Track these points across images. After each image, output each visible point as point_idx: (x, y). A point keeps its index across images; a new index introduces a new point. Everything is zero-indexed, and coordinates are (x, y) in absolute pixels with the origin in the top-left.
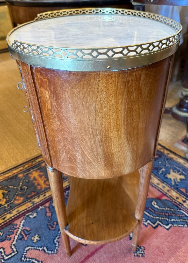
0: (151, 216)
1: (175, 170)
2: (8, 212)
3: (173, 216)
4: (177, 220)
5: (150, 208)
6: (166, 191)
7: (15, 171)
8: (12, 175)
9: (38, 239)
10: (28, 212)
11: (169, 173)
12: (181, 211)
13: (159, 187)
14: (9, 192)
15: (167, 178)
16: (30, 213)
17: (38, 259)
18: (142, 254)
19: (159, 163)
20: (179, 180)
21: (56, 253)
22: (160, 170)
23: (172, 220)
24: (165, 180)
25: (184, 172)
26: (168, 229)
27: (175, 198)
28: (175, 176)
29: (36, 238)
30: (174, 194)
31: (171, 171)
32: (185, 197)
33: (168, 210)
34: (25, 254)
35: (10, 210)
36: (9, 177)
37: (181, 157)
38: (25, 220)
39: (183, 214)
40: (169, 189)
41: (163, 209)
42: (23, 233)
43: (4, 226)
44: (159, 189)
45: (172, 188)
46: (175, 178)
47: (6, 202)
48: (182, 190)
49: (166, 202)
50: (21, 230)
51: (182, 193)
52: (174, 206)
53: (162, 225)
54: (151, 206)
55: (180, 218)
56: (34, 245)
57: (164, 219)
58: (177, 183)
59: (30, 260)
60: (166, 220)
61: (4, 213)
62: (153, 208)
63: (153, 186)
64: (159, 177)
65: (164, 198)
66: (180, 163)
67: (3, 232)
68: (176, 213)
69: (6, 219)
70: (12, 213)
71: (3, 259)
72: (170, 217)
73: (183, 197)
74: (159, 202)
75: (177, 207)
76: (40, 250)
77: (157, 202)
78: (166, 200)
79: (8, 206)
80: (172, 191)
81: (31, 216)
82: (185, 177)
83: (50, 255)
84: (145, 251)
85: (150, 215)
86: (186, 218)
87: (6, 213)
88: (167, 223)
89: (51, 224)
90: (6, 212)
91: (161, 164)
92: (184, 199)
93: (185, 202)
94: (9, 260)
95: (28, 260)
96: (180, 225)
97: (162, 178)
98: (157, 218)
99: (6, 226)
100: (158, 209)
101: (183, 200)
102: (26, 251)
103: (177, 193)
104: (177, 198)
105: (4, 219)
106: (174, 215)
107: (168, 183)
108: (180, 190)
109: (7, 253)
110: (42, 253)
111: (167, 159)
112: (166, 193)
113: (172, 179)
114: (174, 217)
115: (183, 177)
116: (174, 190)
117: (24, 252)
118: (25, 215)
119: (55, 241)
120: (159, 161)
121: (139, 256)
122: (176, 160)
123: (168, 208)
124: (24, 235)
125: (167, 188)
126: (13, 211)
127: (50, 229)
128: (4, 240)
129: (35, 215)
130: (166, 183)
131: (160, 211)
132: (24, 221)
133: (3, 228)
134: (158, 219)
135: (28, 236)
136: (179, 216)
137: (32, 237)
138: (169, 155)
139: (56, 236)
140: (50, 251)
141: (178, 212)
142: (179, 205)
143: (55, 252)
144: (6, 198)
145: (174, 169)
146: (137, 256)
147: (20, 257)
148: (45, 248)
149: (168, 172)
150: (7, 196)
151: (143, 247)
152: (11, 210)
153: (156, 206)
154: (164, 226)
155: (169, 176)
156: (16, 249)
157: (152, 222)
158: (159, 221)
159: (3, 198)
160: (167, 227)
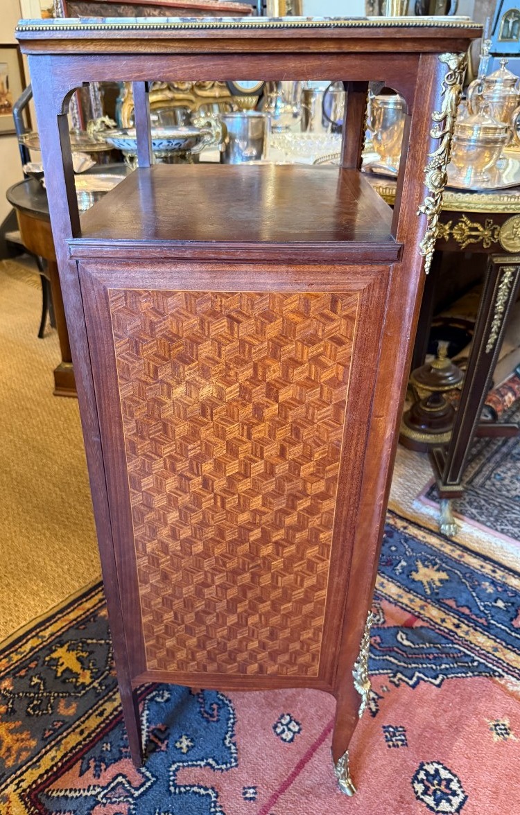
0: (402, 664)
1: (426, 563)
2: (106, 698)
3: (442, 658)
4: (452, 665)
5: (396, 649)
6: (418, 609)
7: (88, 605)
8: (84, 613)
9: (190, 744)
10: (148, 691)
11: (417, 571)
12: (456, 646)
13: (402, 603)
14: (91, 653)
15: (413, 581)
16: (154, 693)
17: (201, 783)
18: (402, 740)
19: (391, 551)
20: (438, 584)
21: (237, 766)
22: (397, 565)
23: (443, 666)
24: (412, 586)
25: (444, 565)
26: (439, 686)
27: (439, 621)
28: (429, 576)
29: (185, 743)
30: (434, 613)
31: (420, 564)
32: (457, 617)
33: (430, 647)
34: (172, 778)
35: (107, 694)
36: (79, 619)
37: (431, 532)
38: (148, 709)
39: (460, 651)
40: (422, 603)
41: (421, 646)
42: (152, 737)
43: (107, 730)
44: (404, 606)
45: (429, 601)
46: (429, 580)
47: (91, 677)
48: (447, 602)
49: (423, 631)
50: (147, 732)
51: (450, 608)
52: (440, 637)
53: (426, 679)
54: (397, 645)
55: (455, 660)
56: (185, 757)
57: (427, 667)
58: (436, 591)
59: (188, 788)
60: (432, 668)
61: (98, 702)
62: (401, 647)
63: (390, 602)
64: (398, 581)
65: (419, 623)
66: (433, 546)
67: (111, 743)
68: (446, 650)
69: (106, 714)
70: (115, 700)
71: (132, 796)
72: (439, 663)
73: (454, 617)
74: (409, 632)
75: (446, 638)
76: (201, 767)
77: (407, 634)
78: (422, 627)
79: (100, 684)
80: (430, 606)
81: (159, 700)
82: (448, 575)
83: (225, 772)
84: (406, 733)
85: (400, 661)
86: (466, 659)
87: (101, 702)
88: (434, 674)
89: (207, 709)
90: (100, 700)
91: (396, 551)
92: (456, 621)
93: (458, 626)
94: (145, 797)
95: (183, 790)
96: (460, 675)
97: (404, 582)
98: (414, 665)
99: (112, 729)
100: (410, 647)
101: (454, 624)
102: (174, 772)
103: (439, 609)
104: (443, 621)
105: (101, 714)
106: (444, 656)
107: (419, 591)
108: (444, 603)
109: (136, 784)
110: (207, 773)
111: (406, 540)
112: (419, 613)
113: (425, 583)
114: (445, 661)
115: (444, 576)
116: (433, 606)
117: (170, 776)
118: (145, 700)
119: (227, 742)
120: (390, 547)
121: (398, 746)
122: (425, 540)
123: (430, 643)
124: (156, 741)
125: (419, 602)
126: (114, 693)
127: (208, 721)
128: (120, 758)
129: (167, 695)
130: (414, 592)
131: (416, 651)
132: (147, 712)
133: (107, 734)
134: (416, 668)
135: (166, 742)
136: (454, 657)
137: (176, 742)
138: (406, 531)
139: (227, 733)
140: (223, 764)
141: (450, 648)
142: (448, 634)
143: (234, 764)
144: (89, 669)
145: (425, 560)
146: (394, 745)
147: (166, 788)
148: (210, 761)
149: (413, 568)
150: (91, 664)
151: (401, 727)
152: (111, 694)
153: (406, 643)
154: (430, 679)
155: (416, 576)
156: (150, 772)
157: (406, 676)
158: (420, 672)
159: (84, 669)
160: (437, 682)
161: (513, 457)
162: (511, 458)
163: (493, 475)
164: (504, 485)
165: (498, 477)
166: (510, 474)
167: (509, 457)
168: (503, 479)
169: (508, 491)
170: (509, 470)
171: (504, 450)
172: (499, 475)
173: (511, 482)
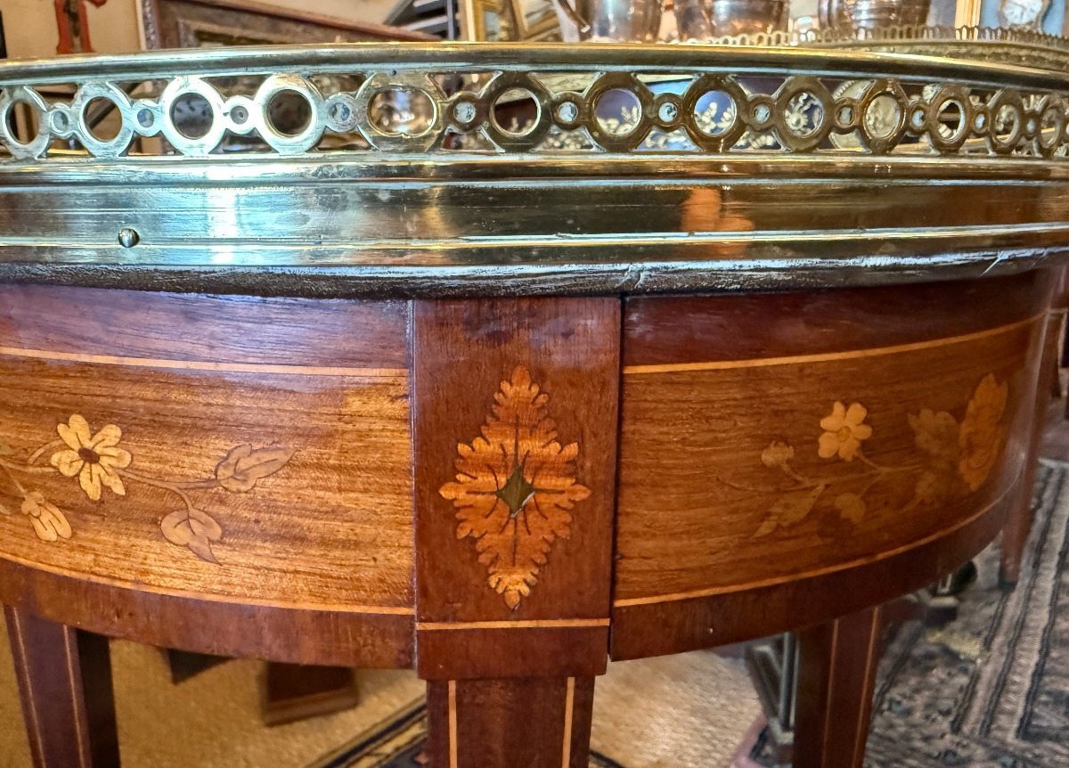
161: (916, 663)
162: (914, 666)
163: (885, 706)
164: (914, 726)
165: (895, 707)
166: (920, 700)
167: (909, 664)
168: (908, 712)
169: (927, 739)
170: (917, 691)
171: (896, 648)
172: (899, 703)
173: (927, 717)
